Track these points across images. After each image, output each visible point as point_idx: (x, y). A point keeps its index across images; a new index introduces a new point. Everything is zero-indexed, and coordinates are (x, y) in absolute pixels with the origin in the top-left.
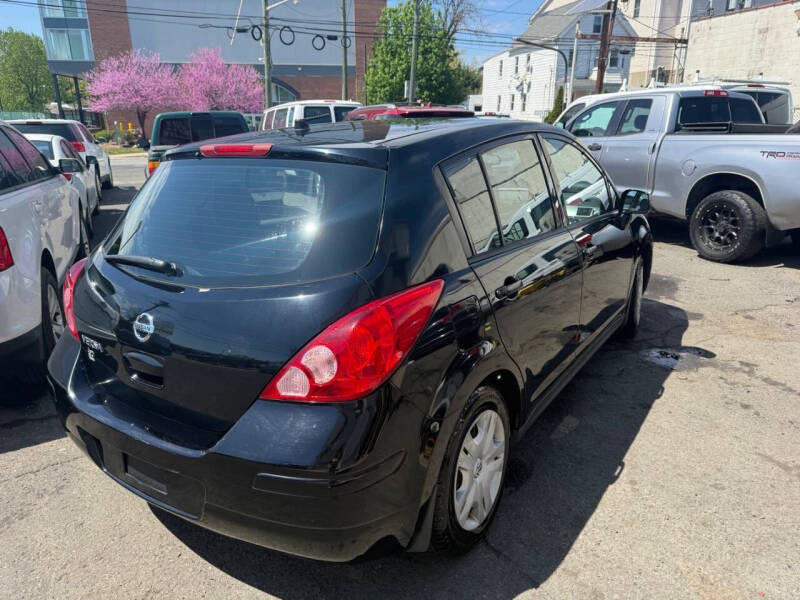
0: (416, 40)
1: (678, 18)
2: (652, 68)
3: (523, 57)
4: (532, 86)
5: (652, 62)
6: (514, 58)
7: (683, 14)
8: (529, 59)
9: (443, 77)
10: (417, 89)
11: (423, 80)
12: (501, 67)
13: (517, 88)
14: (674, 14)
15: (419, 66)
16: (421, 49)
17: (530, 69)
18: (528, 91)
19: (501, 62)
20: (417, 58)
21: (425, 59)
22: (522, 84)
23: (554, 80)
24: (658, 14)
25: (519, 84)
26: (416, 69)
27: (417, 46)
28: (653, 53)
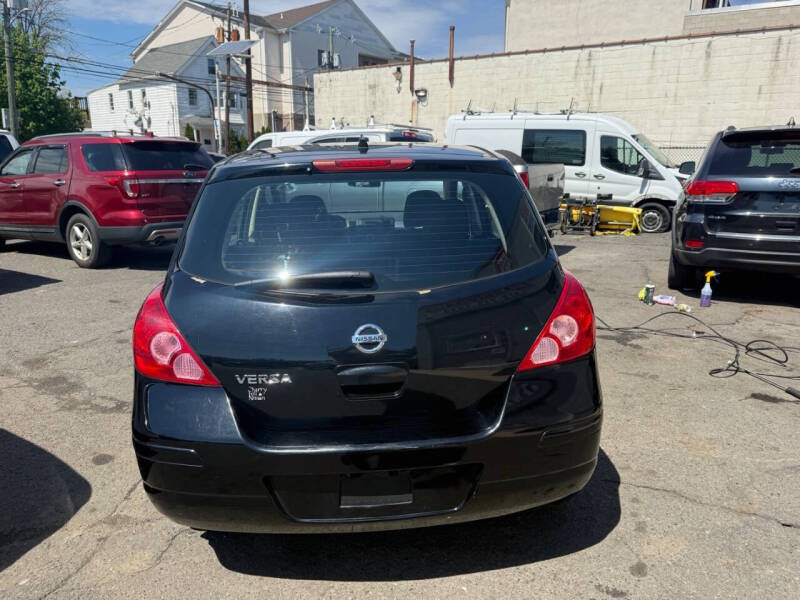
0: (10, 62)
1: (281, 68)
2: (267, 111)
3: (137, 92)
4: (152, 122)
5: (266, 106)
6: (125, 92)
7: (285, 66)
8: (144, 94)
9: (52, 107)
10: (19, 119)
11: (26, 109)
12: (112, 100)
13: (136, 123)
14: (278, 65)
15: (17, 92)
16: (17, 74)
17: (147, 105)
18: (149, 126)
19: (111, 95)
20: (13, 84)
21: (26, 86)
22: (140, 119)
23: (177, 118)
24: (264, 63)
25: (137, 119)
26: (14, 95)
27: (13, 69)
28: (266, 97)
